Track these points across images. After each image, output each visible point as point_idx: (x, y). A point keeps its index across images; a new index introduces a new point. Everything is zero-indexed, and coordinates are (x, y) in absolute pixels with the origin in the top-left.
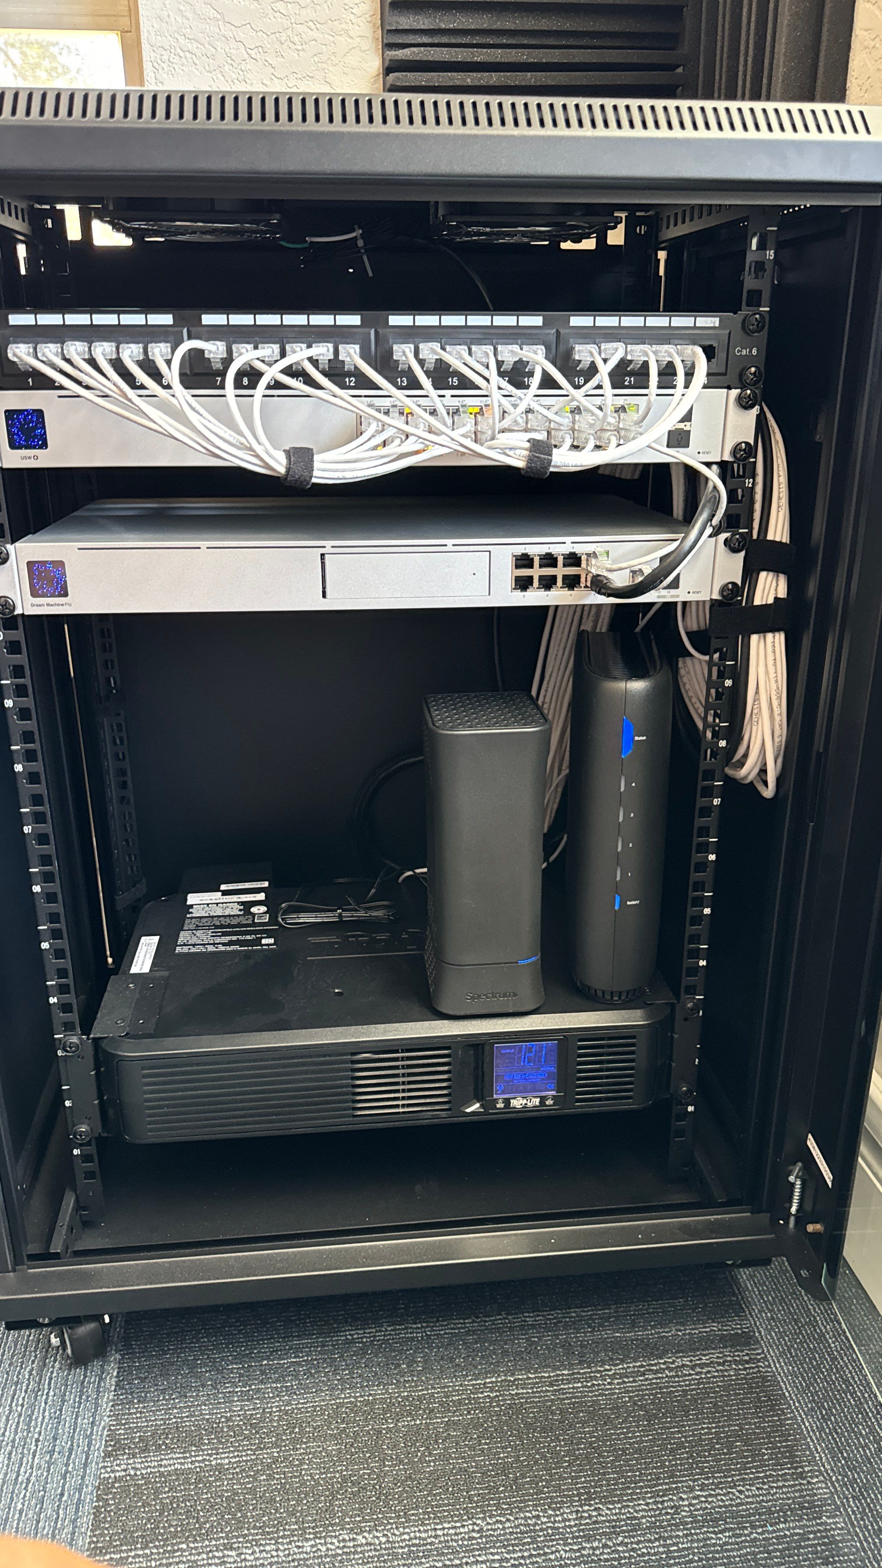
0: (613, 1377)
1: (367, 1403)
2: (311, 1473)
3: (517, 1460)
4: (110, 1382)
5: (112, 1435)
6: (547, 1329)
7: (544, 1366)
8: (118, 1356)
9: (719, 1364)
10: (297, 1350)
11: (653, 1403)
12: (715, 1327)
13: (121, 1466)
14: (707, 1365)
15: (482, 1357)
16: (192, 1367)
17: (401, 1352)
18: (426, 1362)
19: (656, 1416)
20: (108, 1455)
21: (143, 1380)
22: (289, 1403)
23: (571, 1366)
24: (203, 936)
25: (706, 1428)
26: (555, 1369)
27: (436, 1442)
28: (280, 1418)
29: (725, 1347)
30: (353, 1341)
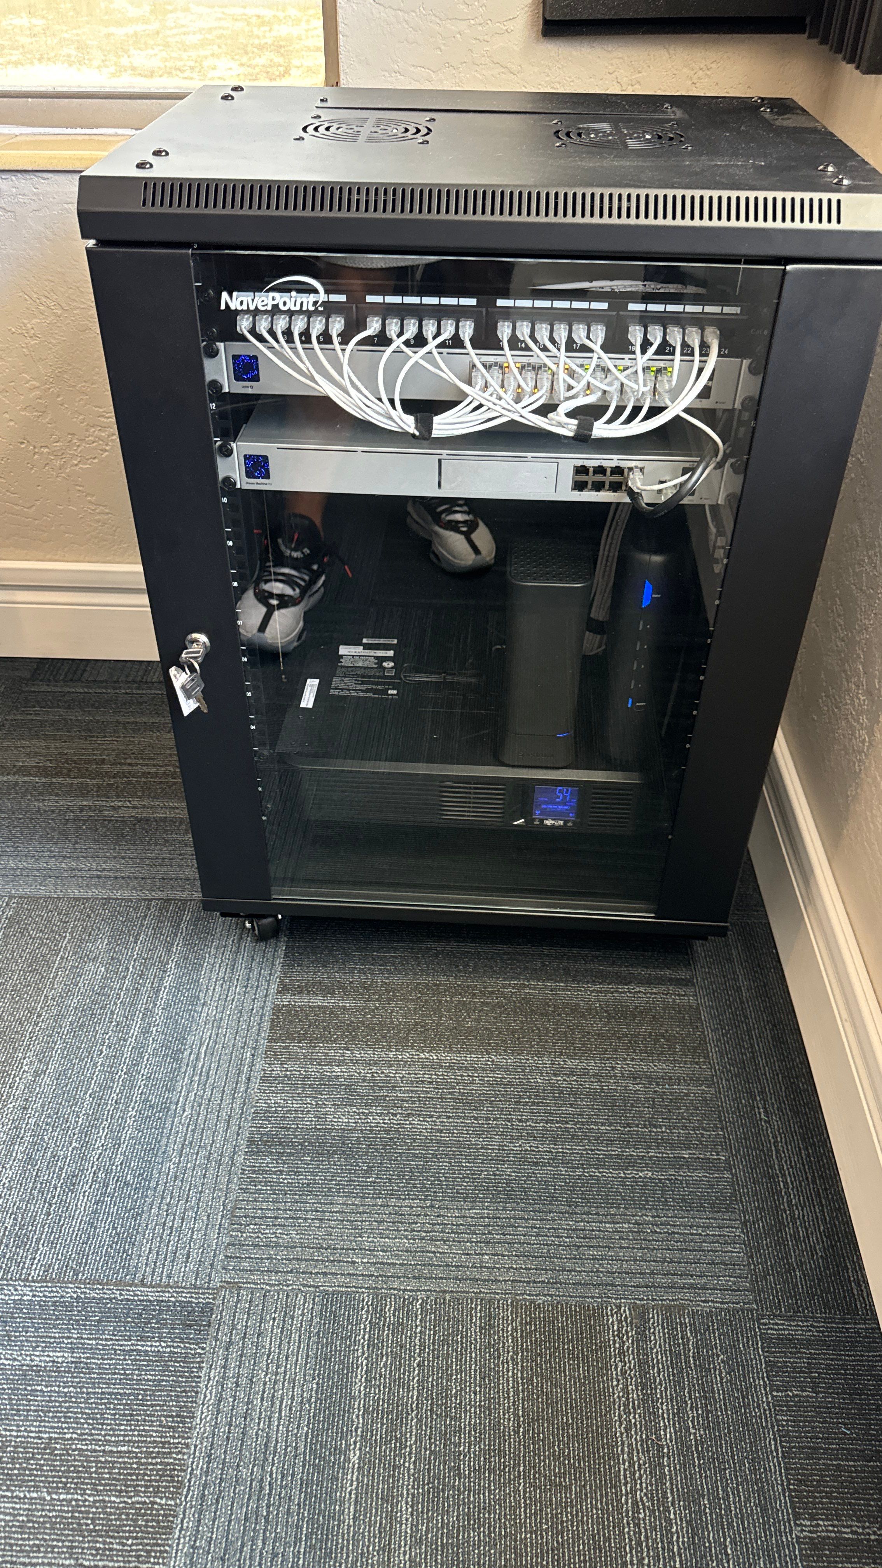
0: (592, 992)
1: (435, 985)
2: (398, 1018)
3: (522, 1028)
4: (281, 952)
5: (282, 982)
6: (556, 958)
7: (548, 980)
8: (286, 939)
9: (663, 994)
10: (396, 950)
11: (614, 1010)
12: (668, 972)
13: (287, 999)
14: (655, 993)
15: (511, 969)
16: (331, 951)
17: (460, 958)
18: (475, 967)
19: (614, 1017)
20: (279, 992)
21: (301, 954)
22: (388, 978)
23: (566, 982)
24: (349, 682)
25: (645, 1029)
26: (556, 981)
27: (474, 1011)
28: (382, 986)
29: (671, 985)
30: (431, 949)
